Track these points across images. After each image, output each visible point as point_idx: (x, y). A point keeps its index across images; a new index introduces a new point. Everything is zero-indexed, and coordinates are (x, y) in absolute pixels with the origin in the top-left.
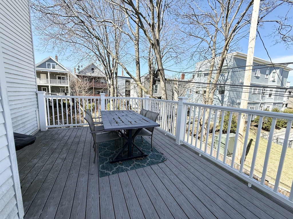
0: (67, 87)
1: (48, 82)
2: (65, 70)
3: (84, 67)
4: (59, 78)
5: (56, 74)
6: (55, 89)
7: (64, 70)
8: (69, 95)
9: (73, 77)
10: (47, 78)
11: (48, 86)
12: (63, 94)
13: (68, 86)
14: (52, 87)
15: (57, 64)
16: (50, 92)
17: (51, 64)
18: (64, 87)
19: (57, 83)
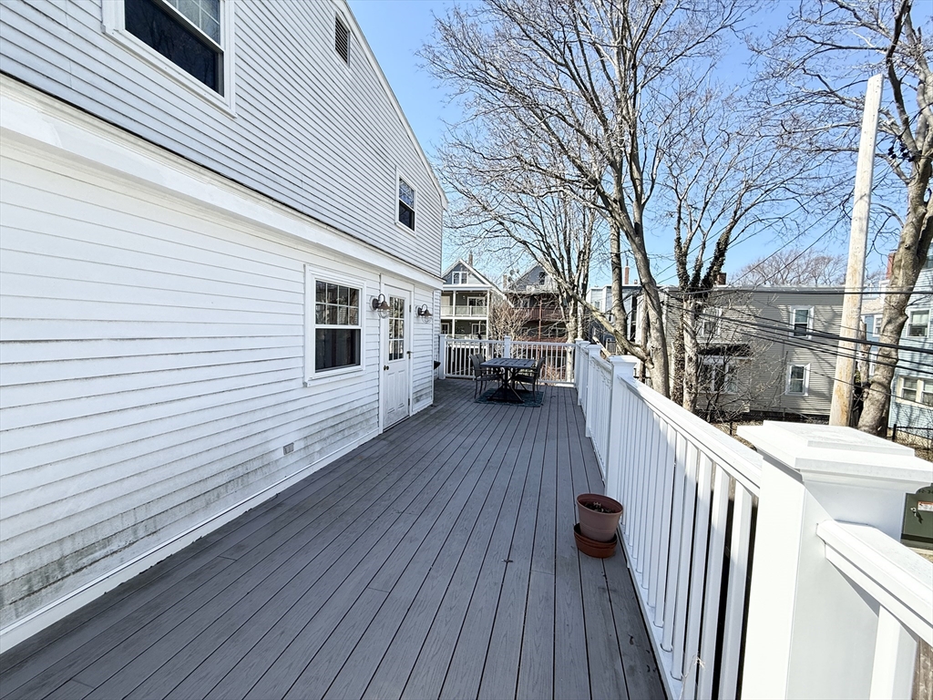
0: (485, 322)
1: (451, 312)
2: (483, 283)
3: (522, 273)
4: (472, 303)
5: (468, 293)
6: (464, 327)
7: (483, 285)
8: (486, 339)
9: (498, 297)
10: (451, 304)
11: (451, 321)
12: (475, 337)
13: (487, 319)
14: (458, 322)
15: (470, 273)
16: (453, 334)
17: (460, 273)
18: (477, 322)
19: (467, 314)
